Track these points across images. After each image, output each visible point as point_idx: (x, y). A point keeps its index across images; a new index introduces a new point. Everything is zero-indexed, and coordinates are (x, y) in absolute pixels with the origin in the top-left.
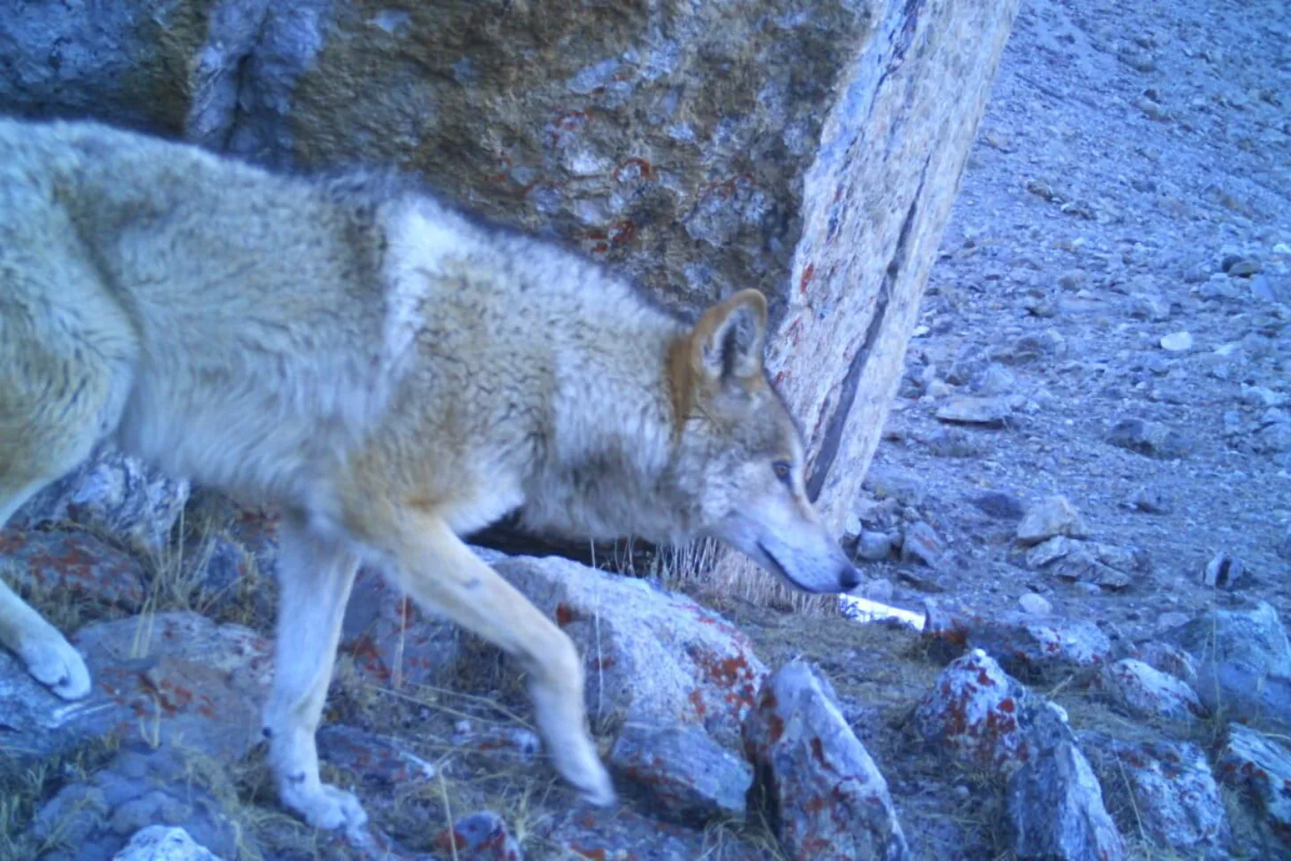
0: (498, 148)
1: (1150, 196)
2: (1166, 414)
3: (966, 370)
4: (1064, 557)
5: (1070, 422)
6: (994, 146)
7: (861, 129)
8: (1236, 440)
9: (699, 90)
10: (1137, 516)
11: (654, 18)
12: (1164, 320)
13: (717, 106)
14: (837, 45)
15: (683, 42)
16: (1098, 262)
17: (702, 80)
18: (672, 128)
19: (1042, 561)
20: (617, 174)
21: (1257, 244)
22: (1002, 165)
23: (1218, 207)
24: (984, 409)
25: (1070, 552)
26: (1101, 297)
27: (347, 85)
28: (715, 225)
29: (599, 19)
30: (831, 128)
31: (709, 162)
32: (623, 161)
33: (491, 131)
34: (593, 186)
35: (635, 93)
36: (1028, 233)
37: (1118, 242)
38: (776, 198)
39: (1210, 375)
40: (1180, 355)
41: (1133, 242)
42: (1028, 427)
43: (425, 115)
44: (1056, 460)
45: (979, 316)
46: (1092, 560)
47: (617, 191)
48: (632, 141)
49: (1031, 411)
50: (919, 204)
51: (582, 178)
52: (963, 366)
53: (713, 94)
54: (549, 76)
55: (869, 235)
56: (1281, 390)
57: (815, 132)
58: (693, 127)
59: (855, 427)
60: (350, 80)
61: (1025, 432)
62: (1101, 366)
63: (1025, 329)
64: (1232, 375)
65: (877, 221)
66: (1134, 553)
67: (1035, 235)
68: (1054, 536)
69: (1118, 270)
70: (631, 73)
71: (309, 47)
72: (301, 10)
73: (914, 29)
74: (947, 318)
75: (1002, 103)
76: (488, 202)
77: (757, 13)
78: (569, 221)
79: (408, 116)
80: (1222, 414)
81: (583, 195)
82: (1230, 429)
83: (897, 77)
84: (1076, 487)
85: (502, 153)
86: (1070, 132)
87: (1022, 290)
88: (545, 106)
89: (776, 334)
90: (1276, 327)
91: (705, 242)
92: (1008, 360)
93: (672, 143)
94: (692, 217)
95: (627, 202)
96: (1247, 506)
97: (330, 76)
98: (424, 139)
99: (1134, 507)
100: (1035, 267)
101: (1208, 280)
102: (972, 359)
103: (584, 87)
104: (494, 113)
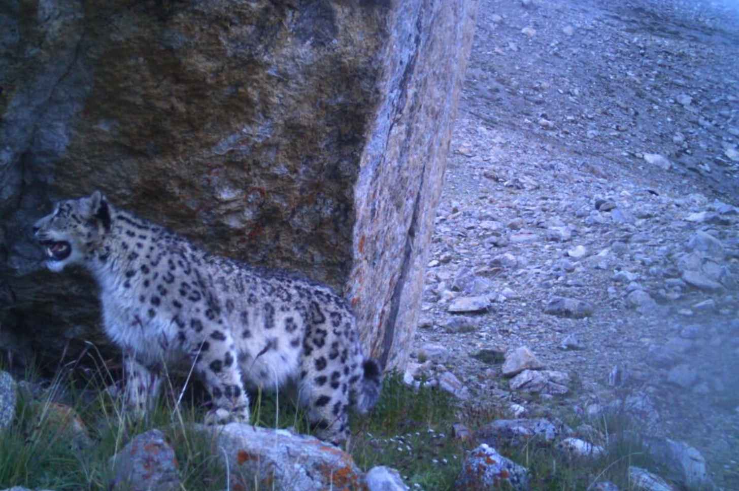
0: (177, 191)
1: (552, 172)
2: (576, 292)
3: (462, 283)
4: (530, 381)
5: (524, 304)
6: (462, 154)
7: (382, 156)
8: (616, 302)
9: (288, 145)
10: (568, 353)
11: (258, 107)
12: (569, 240)
13: (299, 153)
14: (363, 111)
15: (275, 119)
16: (528, 212)
17: (289, 139)
18: (275, 169)
19: (518, 386)
20: (247, 197)
21: (612, 192)
22: (468, 164)
23: (589, 174)
24: (475, 303)
25: (533, 378)
26: (533, 232)
27: (85, 164)
28: (306, 220)
29: (226, 112)
30: (365, 158)
31: (299, 185)
32: (249, 190)
33: (171, 181)
34: (234, 206)
35: (252, 151)
36: (487, 201)
37: (537, 200)
38: (338, 200)
39: (597, 268)
40: (580, 259)
41: (546, 199)
42: (501, 310)
43: (133, 177)
44: (519, 327)
45: (466, 251)
46: (546, 381)
47: (248, 207)
48: (253, 178)
49: (502, 301)
50: (422, 193)
51: (227, 202)
52: (460, 280)
53: (296, 146)
54: (202, 147)
55: (395, 214)
56: (635, 271)
57: (356, 162)
58: (288, 167)
59: (401, 323)
60: (88, 161)
61: (500, 313)
62: (538, 270)
63: (493, 255)
64: (609, 266)
65: (398, 206)
66: (569, 374)
67: (491, 202)
68: (523, 370)
69: (540, 215)
70: (248, 140)
71: (62, 144)
72: (55, 123)
73: (406, 96)
74: (448, 254)
75: (464, 130)
76: (174, 222)
77: (316, 98)
78: (222, 227)
79: (123, 178)
80: (606, 289)
81: (229, 212)
82: (611, 297)
83: (400, 124)
84: (532, 340)
85: (180, 193)
86: (504, 141)
87: (488, 233)
88: (201, 164)
89: (349, 278)
90: (628, 237)
91: (301, 230)
92: (486, 274)
93: (275, 177)
94: (292, 216)
95: (254, 212)
96: (626, 338)
97: (75, 160)
98: (134, 190)
99: (565, 347)
100: (493, 219)
101: (589, 215)
102: (465, 276)
103: (221, 150)
104: (173, 171)
